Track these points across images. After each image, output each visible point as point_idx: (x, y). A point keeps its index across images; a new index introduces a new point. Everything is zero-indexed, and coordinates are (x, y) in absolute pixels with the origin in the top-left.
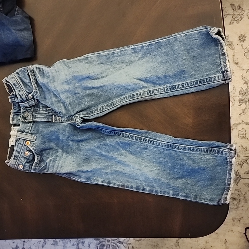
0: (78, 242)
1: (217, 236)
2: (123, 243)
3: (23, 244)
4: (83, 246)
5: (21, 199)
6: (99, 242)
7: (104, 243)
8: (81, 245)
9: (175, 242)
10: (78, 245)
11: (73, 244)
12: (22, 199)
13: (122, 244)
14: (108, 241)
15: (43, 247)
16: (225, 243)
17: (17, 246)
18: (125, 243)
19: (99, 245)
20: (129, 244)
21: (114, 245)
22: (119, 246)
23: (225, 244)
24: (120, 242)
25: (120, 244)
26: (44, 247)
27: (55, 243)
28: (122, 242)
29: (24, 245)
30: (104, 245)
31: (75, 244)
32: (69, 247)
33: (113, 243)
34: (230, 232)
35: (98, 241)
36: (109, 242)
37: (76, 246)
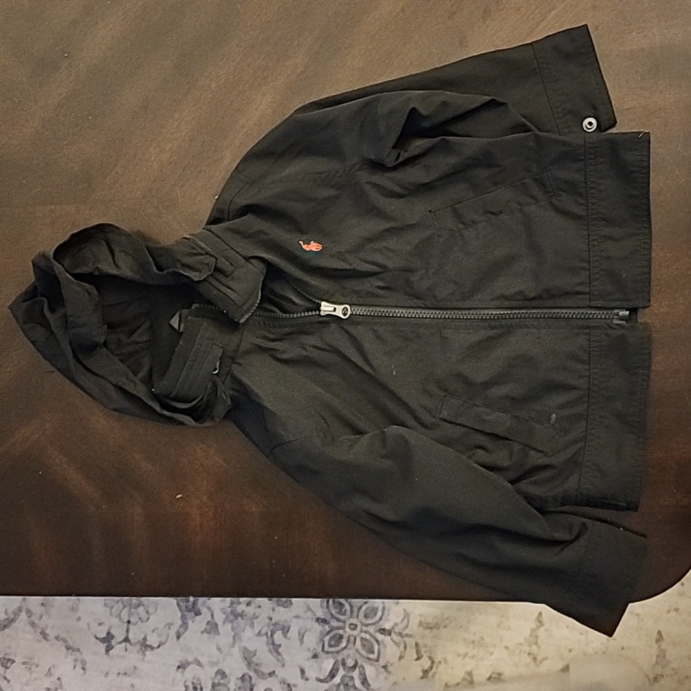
0: (272, 627)
1: (638, 623)
2: (393, 634)
3: (125, 630)
4: (285, 637)
5: (179, 496)
6: (328, 629)
7: (341, 632)
8: (281, 635)
9: (529, 634)
10: (272, 635)
11: (259, 633)
12: (180, 494)
13: (390, 635)
14: (352, 626)
15: (178, 637)
16: (658, 641)
17: (108, 633)
18: (395, 633)
19: (328, 637)
20: (407, 635)
21: (368, 637)
22: (380, 640)
23: (656, 642)
24: (384, 630)
25: (382, 636)
26: (181, 638)
27: (211, 629)
28: (388, 630)
29: (127, 631)
30: (341, 637)
31: (263, 632)
32: (249, 639)
33: (366, 632)
34: (673, 613)
35: (327, 627)
36: (354, 629)
37: (267, 638)
